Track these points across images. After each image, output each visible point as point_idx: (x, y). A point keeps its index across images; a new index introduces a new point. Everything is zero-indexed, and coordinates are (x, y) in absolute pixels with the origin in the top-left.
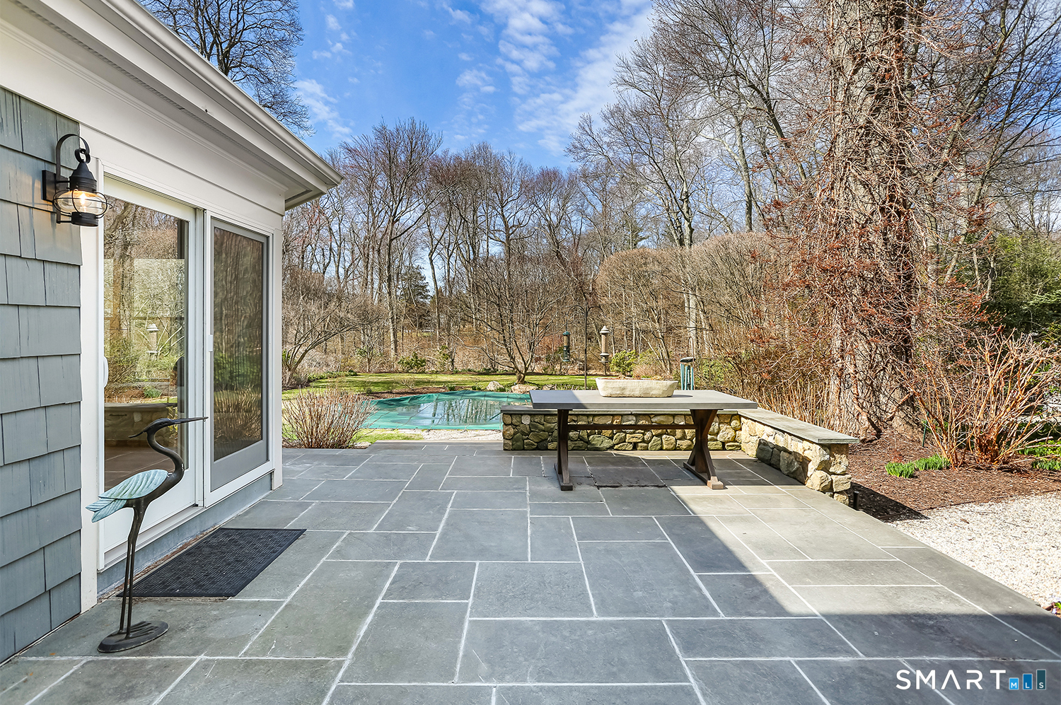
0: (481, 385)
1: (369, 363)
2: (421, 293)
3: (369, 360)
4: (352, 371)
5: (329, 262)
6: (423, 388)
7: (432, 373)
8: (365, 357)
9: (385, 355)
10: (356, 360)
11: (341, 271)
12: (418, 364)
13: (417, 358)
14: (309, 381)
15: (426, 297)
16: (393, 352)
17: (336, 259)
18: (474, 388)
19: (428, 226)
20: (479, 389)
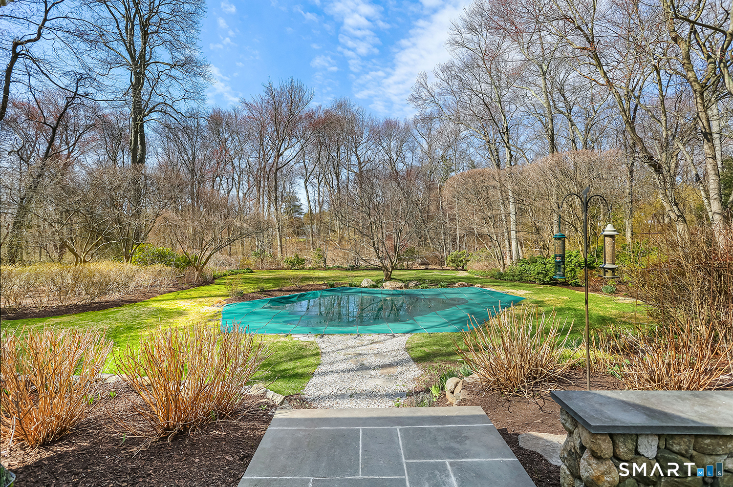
0: (355, 281)
1: (262, 262)
2: (297, 211)
3: (262, 260)
4: (249, 269)
5: (232, 188)
6: (308, 285)
7: (310, 269)
8: (258, 258)
9: (274, 256)
10: (252, 260)
11: (241, 195)
12: (298, 263)
13: (298, 258)
14: (214, 278)
15: (301, 214)
16: (279, 254)
17: (237, 186)
18: (351, 285)
19: (304, 161)
20: (355, 286)
